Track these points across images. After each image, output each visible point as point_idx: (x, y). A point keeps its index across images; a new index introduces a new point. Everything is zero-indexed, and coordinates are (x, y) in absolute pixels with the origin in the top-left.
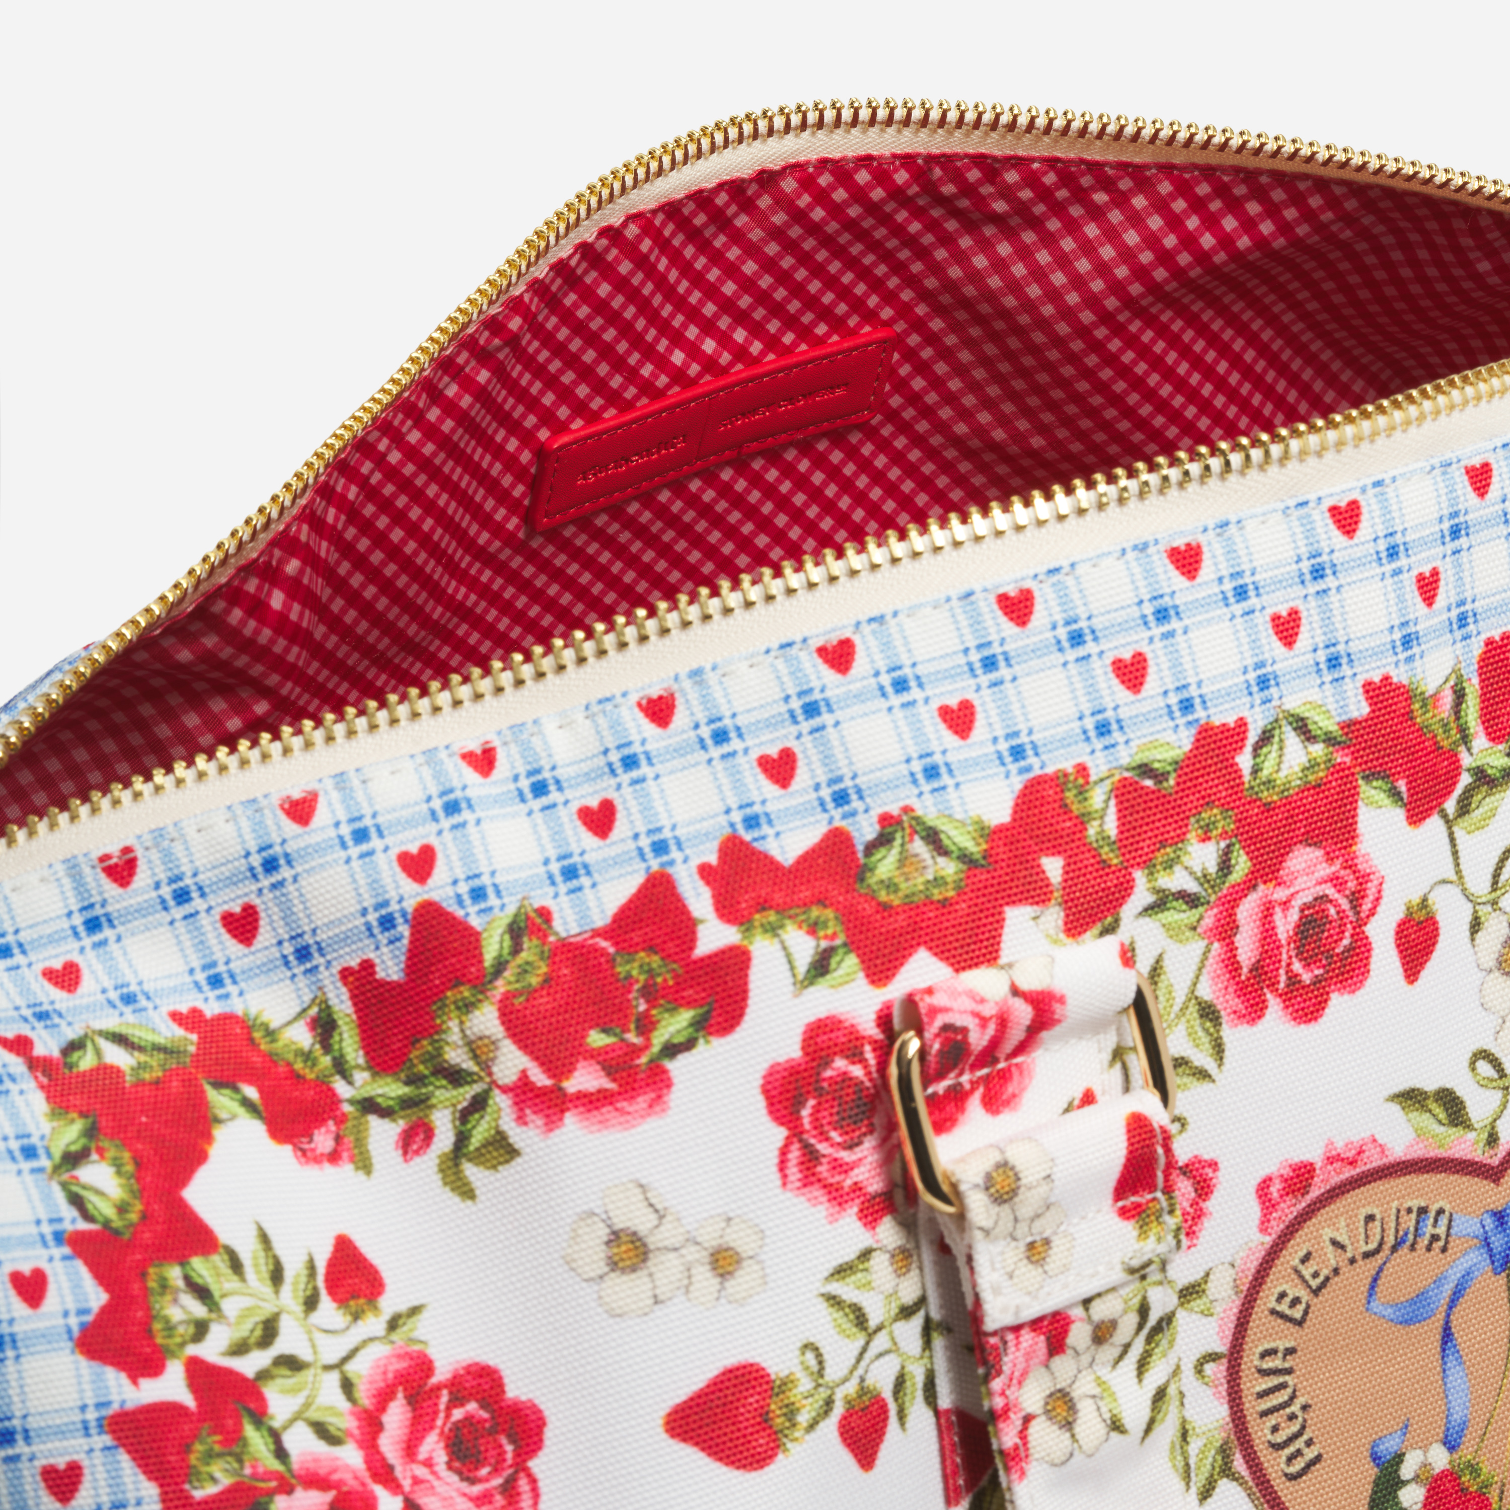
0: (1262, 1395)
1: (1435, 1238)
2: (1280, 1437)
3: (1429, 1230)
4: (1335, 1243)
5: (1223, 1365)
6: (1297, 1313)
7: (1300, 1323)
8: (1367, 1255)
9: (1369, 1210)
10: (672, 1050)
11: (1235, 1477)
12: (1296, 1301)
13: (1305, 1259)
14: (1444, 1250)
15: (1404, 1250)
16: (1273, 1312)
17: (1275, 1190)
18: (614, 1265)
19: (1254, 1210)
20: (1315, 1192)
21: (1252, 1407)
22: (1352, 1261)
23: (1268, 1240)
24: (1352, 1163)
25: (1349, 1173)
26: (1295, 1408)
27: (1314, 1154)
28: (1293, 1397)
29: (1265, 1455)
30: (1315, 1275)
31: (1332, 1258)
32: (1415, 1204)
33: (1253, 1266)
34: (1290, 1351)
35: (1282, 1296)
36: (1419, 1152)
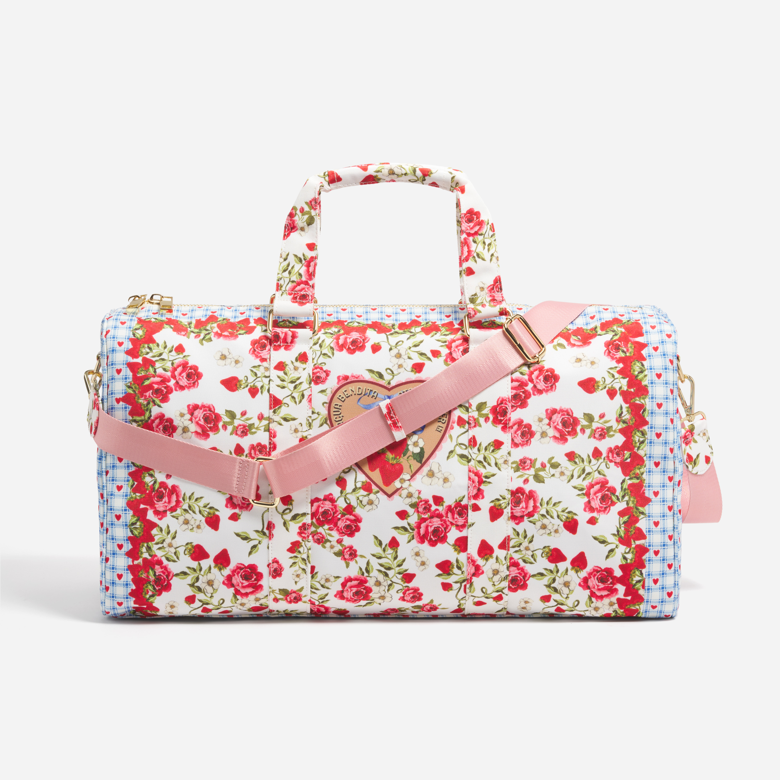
0: (334, 412)
1: (373, 396)
2: (337, 420)
3: (372, 394)
4: (351, 390)
5: (328, 405)
6: (343, 400)
7: (343, 402)
8: (358, 394)
9: (360, 387)
10: (240, 334)
11: (327, 424)
12: (342, 398)
13: (345, 391)
14: (375, 399)
15: (366, 396)
16: (338, 398)
17: (341, 378)
18: (221, 358)
19: (337, 381)
20: (348, 381)
21: (332, 413)
22: (355, 394)
23: (338, 386)
24: (357, 378)
25: (356, 379)
26: (341, 416)
27: (349, 374)
28: (340, 414)
29: (333, 422)
30: (347, 394)
31: (351, 393)
32: (370, 389)
33: (335, 390)
34: (340, 406)
35: (340, 396)
36: (371, 380)
